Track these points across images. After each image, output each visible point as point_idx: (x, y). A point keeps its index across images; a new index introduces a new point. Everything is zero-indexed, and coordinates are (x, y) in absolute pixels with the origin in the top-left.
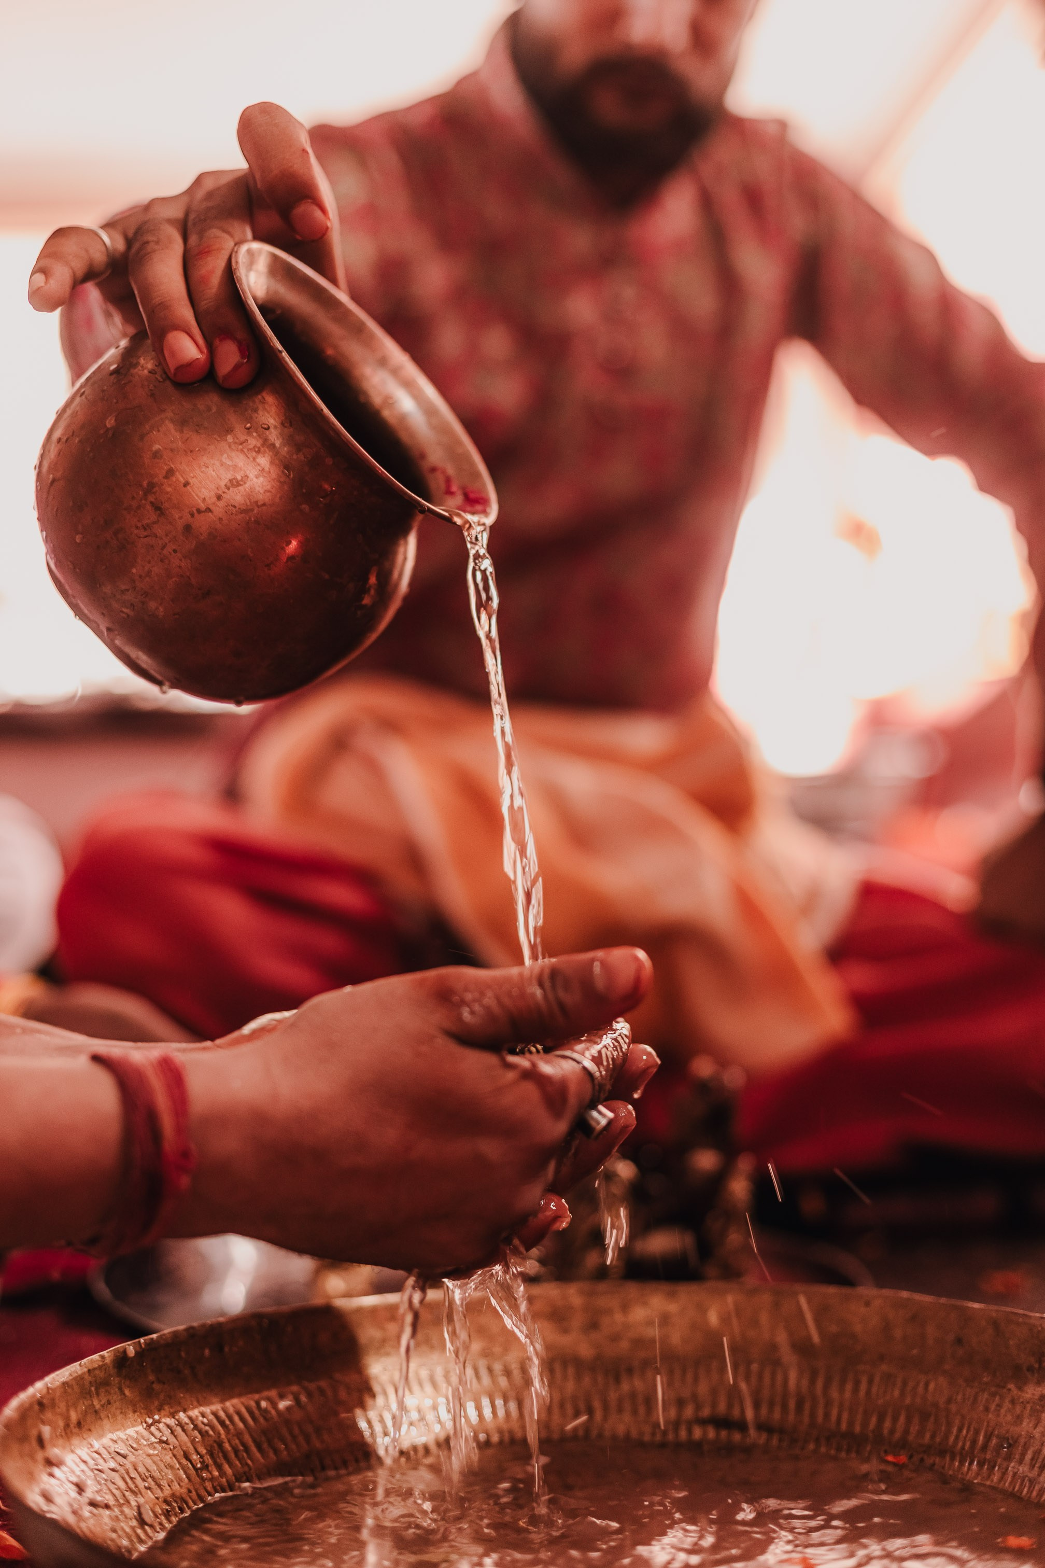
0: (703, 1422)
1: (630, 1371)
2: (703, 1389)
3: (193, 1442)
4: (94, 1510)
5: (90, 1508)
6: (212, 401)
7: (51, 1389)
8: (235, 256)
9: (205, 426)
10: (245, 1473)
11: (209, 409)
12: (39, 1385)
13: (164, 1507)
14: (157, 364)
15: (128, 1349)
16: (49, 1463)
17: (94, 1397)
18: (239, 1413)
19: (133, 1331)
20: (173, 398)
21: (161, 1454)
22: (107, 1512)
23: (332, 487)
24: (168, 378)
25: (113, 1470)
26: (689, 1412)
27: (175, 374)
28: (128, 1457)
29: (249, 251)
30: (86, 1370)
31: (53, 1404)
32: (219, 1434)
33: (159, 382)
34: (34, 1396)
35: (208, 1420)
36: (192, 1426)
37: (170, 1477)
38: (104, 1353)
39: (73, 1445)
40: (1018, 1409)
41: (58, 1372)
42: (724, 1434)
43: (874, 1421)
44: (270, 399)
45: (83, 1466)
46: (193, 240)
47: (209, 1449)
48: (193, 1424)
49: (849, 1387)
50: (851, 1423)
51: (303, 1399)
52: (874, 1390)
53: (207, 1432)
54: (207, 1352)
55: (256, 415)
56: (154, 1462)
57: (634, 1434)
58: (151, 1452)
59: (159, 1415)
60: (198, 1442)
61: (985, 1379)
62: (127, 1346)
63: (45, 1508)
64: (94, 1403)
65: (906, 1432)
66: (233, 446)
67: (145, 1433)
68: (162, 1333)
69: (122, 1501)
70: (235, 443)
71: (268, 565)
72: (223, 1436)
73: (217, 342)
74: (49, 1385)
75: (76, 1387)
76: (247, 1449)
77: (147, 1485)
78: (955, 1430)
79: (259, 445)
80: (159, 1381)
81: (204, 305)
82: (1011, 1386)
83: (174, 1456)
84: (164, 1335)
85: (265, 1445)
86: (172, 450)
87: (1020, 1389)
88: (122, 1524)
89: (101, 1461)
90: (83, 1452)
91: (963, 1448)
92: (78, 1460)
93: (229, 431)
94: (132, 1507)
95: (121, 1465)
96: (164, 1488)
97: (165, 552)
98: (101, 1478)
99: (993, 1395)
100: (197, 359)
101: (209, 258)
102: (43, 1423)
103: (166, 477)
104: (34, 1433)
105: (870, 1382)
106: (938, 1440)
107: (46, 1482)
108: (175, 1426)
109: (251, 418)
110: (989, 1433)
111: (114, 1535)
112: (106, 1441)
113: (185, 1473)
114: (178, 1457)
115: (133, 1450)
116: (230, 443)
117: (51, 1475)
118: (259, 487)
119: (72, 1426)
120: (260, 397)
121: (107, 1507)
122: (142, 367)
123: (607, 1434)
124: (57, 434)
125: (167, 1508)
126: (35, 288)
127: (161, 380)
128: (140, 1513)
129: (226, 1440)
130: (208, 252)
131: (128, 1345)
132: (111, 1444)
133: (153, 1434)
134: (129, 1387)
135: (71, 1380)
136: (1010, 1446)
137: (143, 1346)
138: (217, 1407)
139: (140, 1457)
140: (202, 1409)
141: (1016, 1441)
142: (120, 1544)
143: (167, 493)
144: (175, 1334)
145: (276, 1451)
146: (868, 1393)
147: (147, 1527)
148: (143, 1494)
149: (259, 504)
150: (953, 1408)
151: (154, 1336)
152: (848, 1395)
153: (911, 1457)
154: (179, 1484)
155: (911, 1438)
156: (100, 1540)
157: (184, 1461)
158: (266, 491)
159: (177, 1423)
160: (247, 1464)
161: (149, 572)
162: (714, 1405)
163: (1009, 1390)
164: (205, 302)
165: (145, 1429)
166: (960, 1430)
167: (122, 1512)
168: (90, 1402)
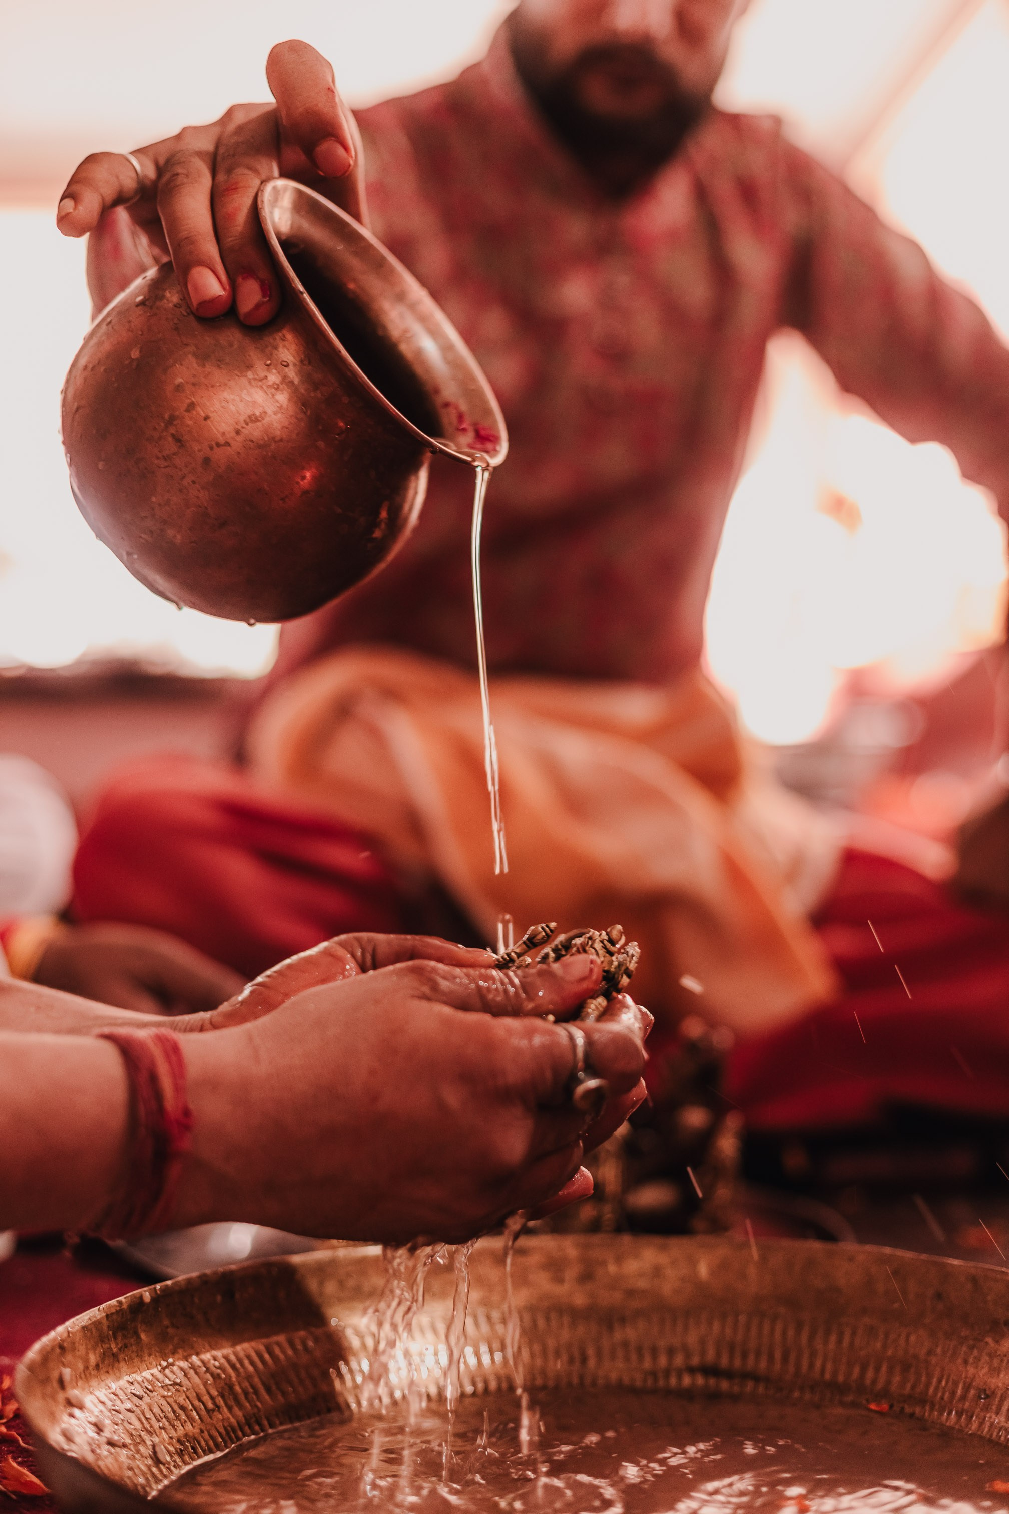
0: (691, 1370)
1: (623, 1320)
2: (692, 1339)
3: (205, 1384)
4: (112, 1450)
5: (107, 1447)
6: (232, 337)
7: (72, 1333)
8: (261, 194)
9: (227, 362)
10: (254, 1415)
11: (231, 345)
12: (60, 1329)
13: (178, 1447)
14: (182, 298)
15: (144, 1295)
16: (69, 1403)
17: (111, 1341)
18: (248, 1357)
19: (149, 1277)
20: (196, 333)
21: (175, 1396)
22: (124, 1452)
23: (347, 424)
24: (192, 313)
25: (129, 1411)
26: (679, 1360)
27: (197, 309)
28: (143, 1399)
29: (275, 188)
30: (104, 1314)
31: (73, 1349)
32: (230, 1377)
33: (184, 316)
34: (55, 1339)
35: (219, 1363)
36: (204, 1369)
37: (183, 1418)
38: (121, 1298)
39: (91, 1387)
40: (996, 1362)
41: (77, 1317)
42: (712, 1381)
43: (856, 1371)
44: (289, 336)
45: (101, 1407)
46: (221, 177)
47: (220, 1391)
48: (205, 1367)
49: (833, 1338)
50: (835, 1373)
51: (311, 1344)
52: (858, 1341)
53: (219, 1375)
54: (219, 1298)
55: (276, 352)
56: (168, 1404)
57: (626, 1380)
58: (166, 1393)
59: (172, 1358)
60: (210, 1384)
61: (963, 1334)
62: (143, 1292)
63: (66, 1447)
64: (112, 1346)
65: (888, 1383)
66: (253, 383)
67: (160, 1376)
68: (177, 1279)
69: (138, 1441)
70: (255, 379)
71: (282, 499)
72: (234, 1379)
73: (240, 280)
74: (70, 1329)
75: (94, 1331)
76: (256, 1392)
77: (161, 1425)
78: (934, 1381)
79: (278, 382)
80: (173, 1325)
81: (229, 242)
82: (989, 1340)
83: (188, 1397)
84: (179, 1282)
85: (274, 1388)
86: (194, 384)
87: (997, 1342)
88: (138, 1463)
89: (118, 1402)
90: (102, 1394)
91: (942, 1399)
92: (96, 1401)
93: (250, 367)
94: (147, 1446)
95: (137, 1406)
96: (178, 1429)
97: (185, 482)
98: (118, 1418)
99: (972, 1348)
100: (220, 296)
101: (235, 196)
102: (64, 1365)
103: (187, 410)
104: (55, 1375)
105: (854, 1333)
106: (918, 1390)
107: (66, 1422)
108: (188, 1369)
109: (271, 355)
110: (967, 1385)
111: (130, 1473)
112: (123, 1383)
113: (198, 1414)
114: (191, 1399)
115: (148, 1392)
116: (251, 379)
117: (71, 1416)
118: (277, 423)
119: (91, 1368)
120: (280, 334)
121: (124, 1446)
122: (167, 300)
123: (601, 1382)
124: (83, 362)
125: (180, 1447)
126: (63, 214)
127: (185, 314)
128: (155, 1453)
129: (236, 1383)
130: (236, 189)
131: (145, 1291)
132: (127, 1385)
133: (167, 1377)
134: (144, 1331)
135: (90, 1324)
136: (987, 1397)
137: (158, 1292)
138: (228, 1351)
139: (155, 1399)
140: (214, 1353)
141: (994, 1393)
142: (135, 1482)
143: (188, 426)
144: (189, 1281)
145: (284, 1394)
146: (852, 1344)
147: (161, 1466)
148: (158, 1434)
149: (276, 439)
150: (934, 1360)
151: (169, 1282)
152: (832, 1345)
153: (891, 1406)
154: (192, 1425)
155: (893, 1388)
156: (117, 1478)
157: (196, 1403)
158: (283, 427)
159: (190, 1365)
160: (256, 1406)
161: (168, 500)
162: (703, 1353)
163: (987, 1343)
164: (230, 239)
165: (160, 1371)
166: (940, 1381)
167: (138, 1452)
168: (107, 1346)
